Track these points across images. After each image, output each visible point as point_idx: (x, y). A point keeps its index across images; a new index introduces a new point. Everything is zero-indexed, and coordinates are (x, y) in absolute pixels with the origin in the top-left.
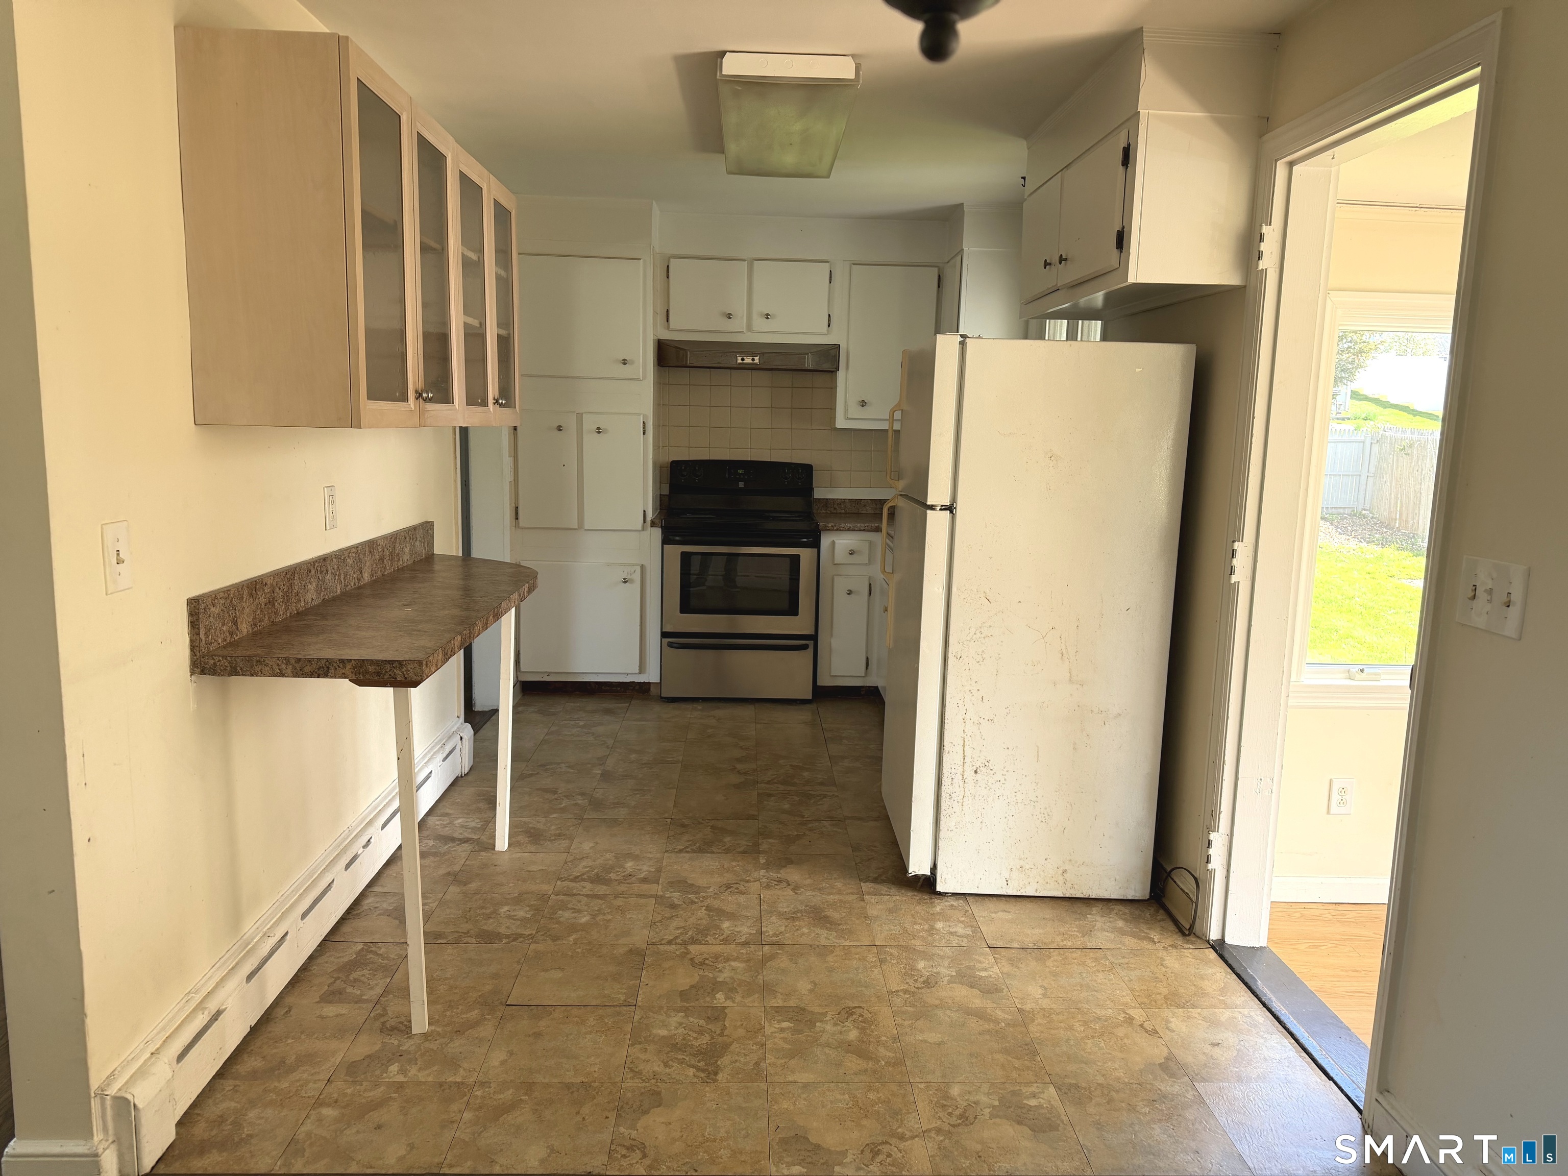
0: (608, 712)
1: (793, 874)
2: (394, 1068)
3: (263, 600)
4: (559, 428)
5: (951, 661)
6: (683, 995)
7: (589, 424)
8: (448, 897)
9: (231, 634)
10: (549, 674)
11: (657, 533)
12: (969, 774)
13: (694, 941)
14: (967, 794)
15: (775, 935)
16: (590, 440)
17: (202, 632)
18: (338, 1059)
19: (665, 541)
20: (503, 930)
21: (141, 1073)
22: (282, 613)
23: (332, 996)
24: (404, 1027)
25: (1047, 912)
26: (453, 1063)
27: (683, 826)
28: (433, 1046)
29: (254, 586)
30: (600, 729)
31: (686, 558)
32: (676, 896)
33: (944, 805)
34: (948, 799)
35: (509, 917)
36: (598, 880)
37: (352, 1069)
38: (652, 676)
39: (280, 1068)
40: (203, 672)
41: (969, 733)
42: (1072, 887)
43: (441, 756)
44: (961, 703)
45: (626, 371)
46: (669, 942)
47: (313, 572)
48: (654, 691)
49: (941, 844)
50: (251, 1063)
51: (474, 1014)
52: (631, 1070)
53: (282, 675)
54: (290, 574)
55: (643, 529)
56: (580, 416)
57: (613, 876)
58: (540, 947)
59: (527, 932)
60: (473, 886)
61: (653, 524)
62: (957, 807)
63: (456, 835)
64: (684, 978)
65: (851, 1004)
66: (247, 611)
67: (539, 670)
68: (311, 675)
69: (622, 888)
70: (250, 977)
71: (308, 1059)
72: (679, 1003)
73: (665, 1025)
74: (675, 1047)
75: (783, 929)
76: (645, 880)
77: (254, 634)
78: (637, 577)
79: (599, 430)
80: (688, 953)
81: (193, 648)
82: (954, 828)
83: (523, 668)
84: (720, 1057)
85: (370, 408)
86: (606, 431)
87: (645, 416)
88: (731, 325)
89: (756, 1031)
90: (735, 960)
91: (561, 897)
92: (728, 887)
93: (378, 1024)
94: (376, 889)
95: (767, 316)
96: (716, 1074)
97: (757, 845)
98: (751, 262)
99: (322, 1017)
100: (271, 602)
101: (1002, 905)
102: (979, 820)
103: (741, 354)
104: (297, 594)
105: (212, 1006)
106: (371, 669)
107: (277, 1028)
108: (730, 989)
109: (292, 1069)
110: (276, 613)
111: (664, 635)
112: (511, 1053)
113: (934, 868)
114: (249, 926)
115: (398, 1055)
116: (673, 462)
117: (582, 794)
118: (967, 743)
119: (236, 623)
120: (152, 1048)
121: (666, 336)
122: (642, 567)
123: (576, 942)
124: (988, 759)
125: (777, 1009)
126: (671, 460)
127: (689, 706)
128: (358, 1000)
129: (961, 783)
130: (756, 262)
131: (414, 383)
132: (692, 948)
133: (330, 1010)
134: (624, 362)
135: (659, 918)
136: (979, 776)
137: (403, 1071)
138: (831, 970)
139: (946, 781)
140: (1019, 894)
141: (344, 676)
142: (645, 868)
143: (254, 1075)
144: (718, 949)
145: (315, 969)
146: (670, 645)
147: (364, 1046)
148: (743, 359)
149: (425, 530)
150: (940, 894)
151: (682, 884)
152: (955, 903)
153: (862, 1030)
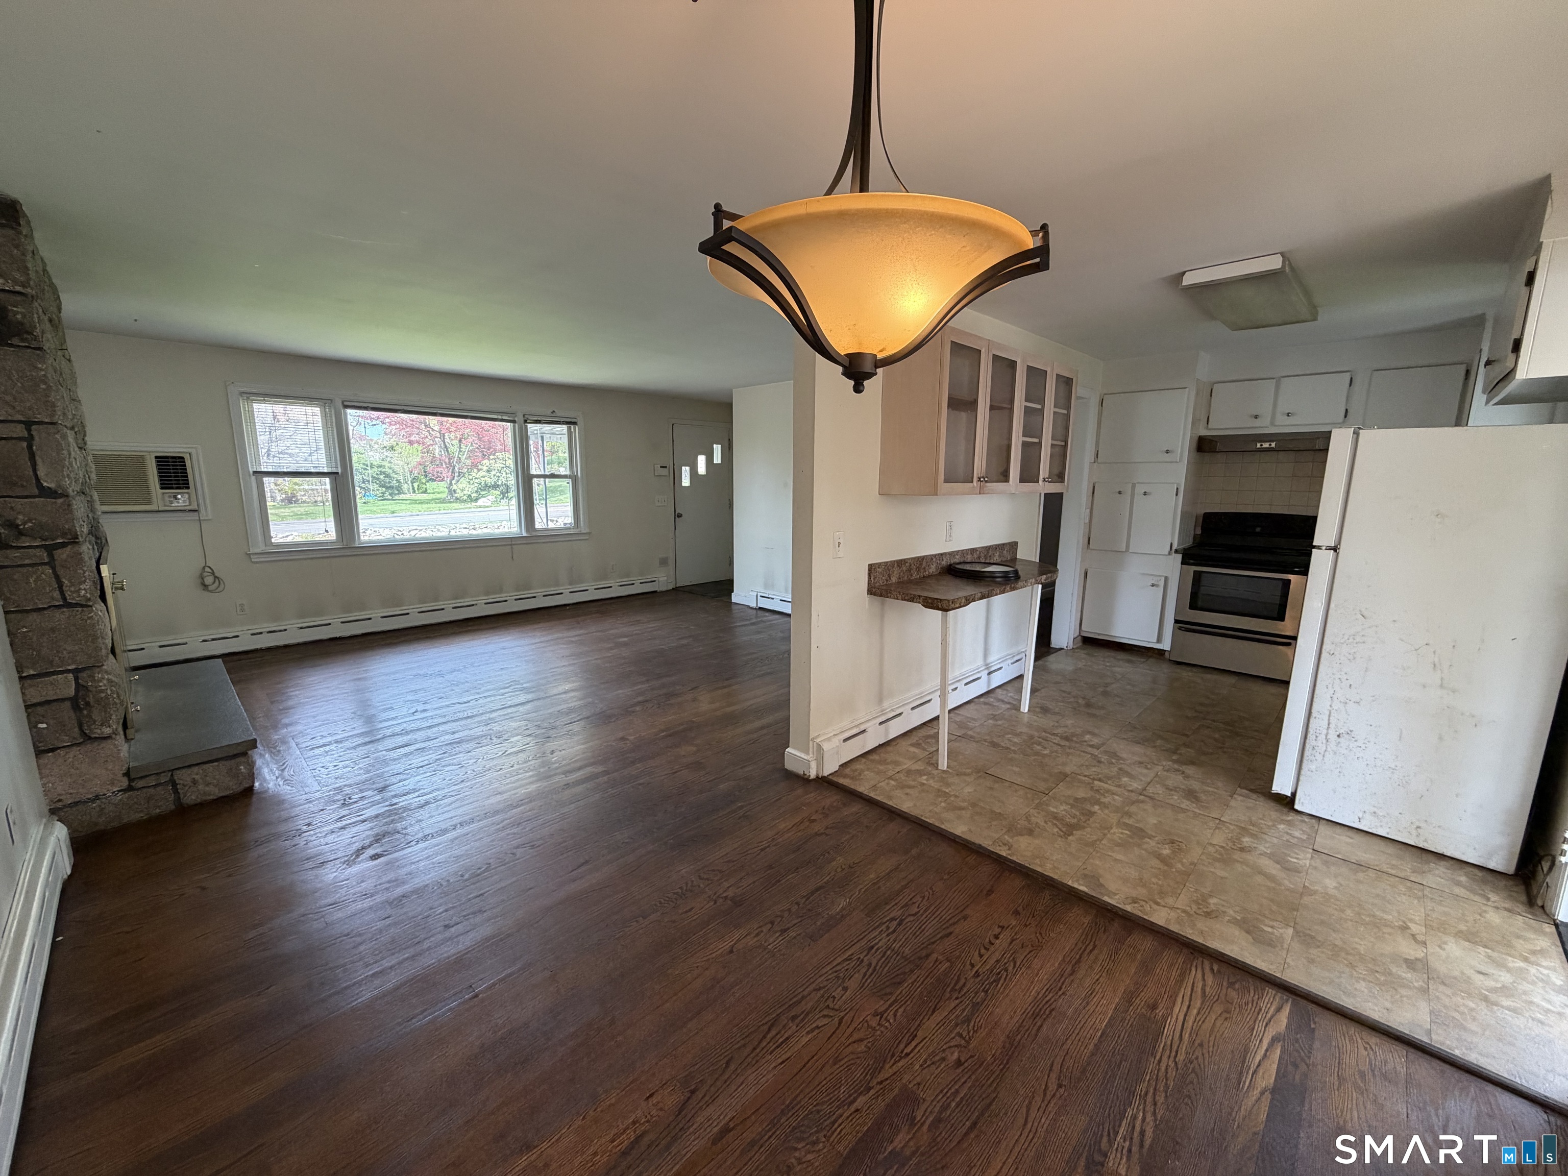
0: (1129, 661)
1: (1190, 770)
2: (925, 777)
3: (904, 569)
4: (1120, 493)
5: (1324, 655)
6: (1076, 799)
7: (1140, 489)
8: (985, 723)
9: (887, 581)
10: (1099, 634)
11: (1179, 557)
12: (1332, 736)
13: (1100, 780)
14: (1329, 749)
15: (1153, 793)
16: (1138, 498)
17: (872, 578)
18: (905, 767)
19: (1183, 563)
20: (1002, 744)
21: (829, 739)
22: (915, 576)
23: (917, 745)
24: (936, 765)
25: (1391, 849)
26: (948, 785)
27: (1135, 728)
28: (944, 776)
29: (901, 563)
30: (1117, 669)
31: (1197, 576)
32: (1104, 758)
33: (1307, 753)
34: (1311, 750)
35: (1009, 740)
36: (1067, 739)
37: (909, 772)
38: (1166, 645)
39: (884, 762)
40: (871, 594)
41: (1335, 708)
42: (1426, 841)
43: (1010, 661)
44: (1330, 686)
45: (1167, 457)
46: (1085, 776)
47: (934, 560)
48: (1167, 654)
49: (1301, 778)
50: (875, 757)
51: (969, 771)
52: (1027, 818)
53: (897, 599)
54: (920, 560)
55: (1170, 554)
56: (1134, 486)
57: (1075, 739)
58: (1016, 756)
59: (1013, 748)
60: (1000, 722)
61: (1176, 551)
62: (1319, 757)
63: (1006, 700)
64: (1081, 793)
65: (1176, 838)
66: (895, 572)
67: (1092, 629)
68: (907, 600)
69: (1077, 745)
70: (881, 723)
71: (896, 763)
72: (1071, 802)
73: (1056, 807)
74: (1055, 818)
75: (1161, 792)
76: (1092, 746)
77: (898, 583)
78: (1162, 583)
79: (1145, 494)
80: (1093, 783)
81: (868, 584)
82: (1314, 771)
83: (1083, 628)
84: (1077, 830)
85: (944, 487)
86: (1150, 494)
87: (1178, 484)
88: (1258, 423)
89: (1105, 828)
90: (1117, 795)
91: (1040, 740)
92: (1141, 763)
93: (927, 761)
94: (956, 711)
95: (1288, 415)
96: (1069, 835)
97: (1177, 749)
98: (1278, 380)
99: (908, 751)
100: (909, 570)
101: (1350, 833)
102: (1338, 770)
103: (1260, 442)
104: (924, 568)
105: (862, 728)
106: (930, 601)
107: (889, 749)
108: (1104, 806)
109: (888, 764)
110: (912, 575)
111: (1176, 621)
112: (975, 790)
113: (1294, 794)
114: (886, 704)
115: (929, 774)
116: (1205, 514)
117: (1084, 698)
118: (1332, 714)
119: (889, 577)
120: (835, 733)
121: (1204, 432)
122: (1166, 579)
123: (1034, 760)
124: (1351, 729)
125: (1126, 824)
126: (1203, 512)
127: (1188, 669)
128: (925, 750)
129: (1324, 741)
130: (1282, 379)
131: (978, 474)
132: (1096, 782)
133: (912, 749)
134: (1167, 452)
135: (1087, 763)
136: (1341, 740)
137: (927, 780)
138: (1177, 820)
139: (1311, 736)
140: (1370, 831)
141: (919, 603)
142: (1096, 741)
143: (873, 761)
144: (1112, 788)
145: (914, 733)
146: (1180, 628)
147: (919, 766)
148: (1261, 445)
149: (1013, 546)
150: (1297, 811)
151: (1114, 755)
152: (1306, 820)
153: (1174, 852)
